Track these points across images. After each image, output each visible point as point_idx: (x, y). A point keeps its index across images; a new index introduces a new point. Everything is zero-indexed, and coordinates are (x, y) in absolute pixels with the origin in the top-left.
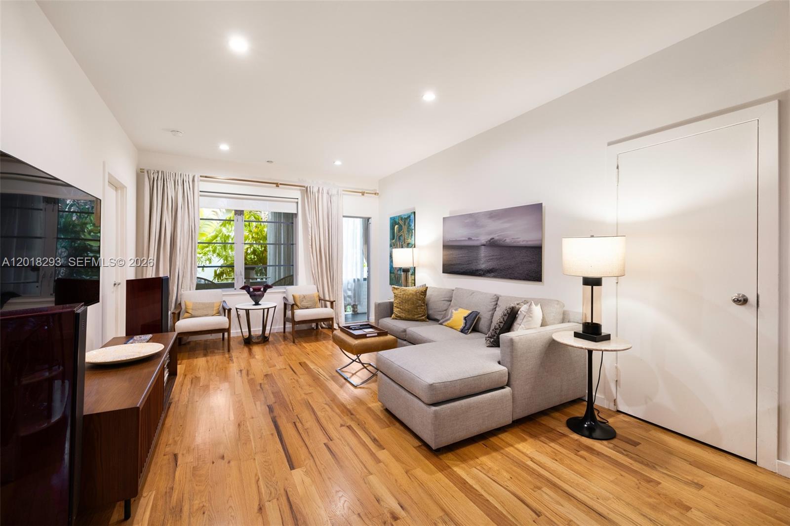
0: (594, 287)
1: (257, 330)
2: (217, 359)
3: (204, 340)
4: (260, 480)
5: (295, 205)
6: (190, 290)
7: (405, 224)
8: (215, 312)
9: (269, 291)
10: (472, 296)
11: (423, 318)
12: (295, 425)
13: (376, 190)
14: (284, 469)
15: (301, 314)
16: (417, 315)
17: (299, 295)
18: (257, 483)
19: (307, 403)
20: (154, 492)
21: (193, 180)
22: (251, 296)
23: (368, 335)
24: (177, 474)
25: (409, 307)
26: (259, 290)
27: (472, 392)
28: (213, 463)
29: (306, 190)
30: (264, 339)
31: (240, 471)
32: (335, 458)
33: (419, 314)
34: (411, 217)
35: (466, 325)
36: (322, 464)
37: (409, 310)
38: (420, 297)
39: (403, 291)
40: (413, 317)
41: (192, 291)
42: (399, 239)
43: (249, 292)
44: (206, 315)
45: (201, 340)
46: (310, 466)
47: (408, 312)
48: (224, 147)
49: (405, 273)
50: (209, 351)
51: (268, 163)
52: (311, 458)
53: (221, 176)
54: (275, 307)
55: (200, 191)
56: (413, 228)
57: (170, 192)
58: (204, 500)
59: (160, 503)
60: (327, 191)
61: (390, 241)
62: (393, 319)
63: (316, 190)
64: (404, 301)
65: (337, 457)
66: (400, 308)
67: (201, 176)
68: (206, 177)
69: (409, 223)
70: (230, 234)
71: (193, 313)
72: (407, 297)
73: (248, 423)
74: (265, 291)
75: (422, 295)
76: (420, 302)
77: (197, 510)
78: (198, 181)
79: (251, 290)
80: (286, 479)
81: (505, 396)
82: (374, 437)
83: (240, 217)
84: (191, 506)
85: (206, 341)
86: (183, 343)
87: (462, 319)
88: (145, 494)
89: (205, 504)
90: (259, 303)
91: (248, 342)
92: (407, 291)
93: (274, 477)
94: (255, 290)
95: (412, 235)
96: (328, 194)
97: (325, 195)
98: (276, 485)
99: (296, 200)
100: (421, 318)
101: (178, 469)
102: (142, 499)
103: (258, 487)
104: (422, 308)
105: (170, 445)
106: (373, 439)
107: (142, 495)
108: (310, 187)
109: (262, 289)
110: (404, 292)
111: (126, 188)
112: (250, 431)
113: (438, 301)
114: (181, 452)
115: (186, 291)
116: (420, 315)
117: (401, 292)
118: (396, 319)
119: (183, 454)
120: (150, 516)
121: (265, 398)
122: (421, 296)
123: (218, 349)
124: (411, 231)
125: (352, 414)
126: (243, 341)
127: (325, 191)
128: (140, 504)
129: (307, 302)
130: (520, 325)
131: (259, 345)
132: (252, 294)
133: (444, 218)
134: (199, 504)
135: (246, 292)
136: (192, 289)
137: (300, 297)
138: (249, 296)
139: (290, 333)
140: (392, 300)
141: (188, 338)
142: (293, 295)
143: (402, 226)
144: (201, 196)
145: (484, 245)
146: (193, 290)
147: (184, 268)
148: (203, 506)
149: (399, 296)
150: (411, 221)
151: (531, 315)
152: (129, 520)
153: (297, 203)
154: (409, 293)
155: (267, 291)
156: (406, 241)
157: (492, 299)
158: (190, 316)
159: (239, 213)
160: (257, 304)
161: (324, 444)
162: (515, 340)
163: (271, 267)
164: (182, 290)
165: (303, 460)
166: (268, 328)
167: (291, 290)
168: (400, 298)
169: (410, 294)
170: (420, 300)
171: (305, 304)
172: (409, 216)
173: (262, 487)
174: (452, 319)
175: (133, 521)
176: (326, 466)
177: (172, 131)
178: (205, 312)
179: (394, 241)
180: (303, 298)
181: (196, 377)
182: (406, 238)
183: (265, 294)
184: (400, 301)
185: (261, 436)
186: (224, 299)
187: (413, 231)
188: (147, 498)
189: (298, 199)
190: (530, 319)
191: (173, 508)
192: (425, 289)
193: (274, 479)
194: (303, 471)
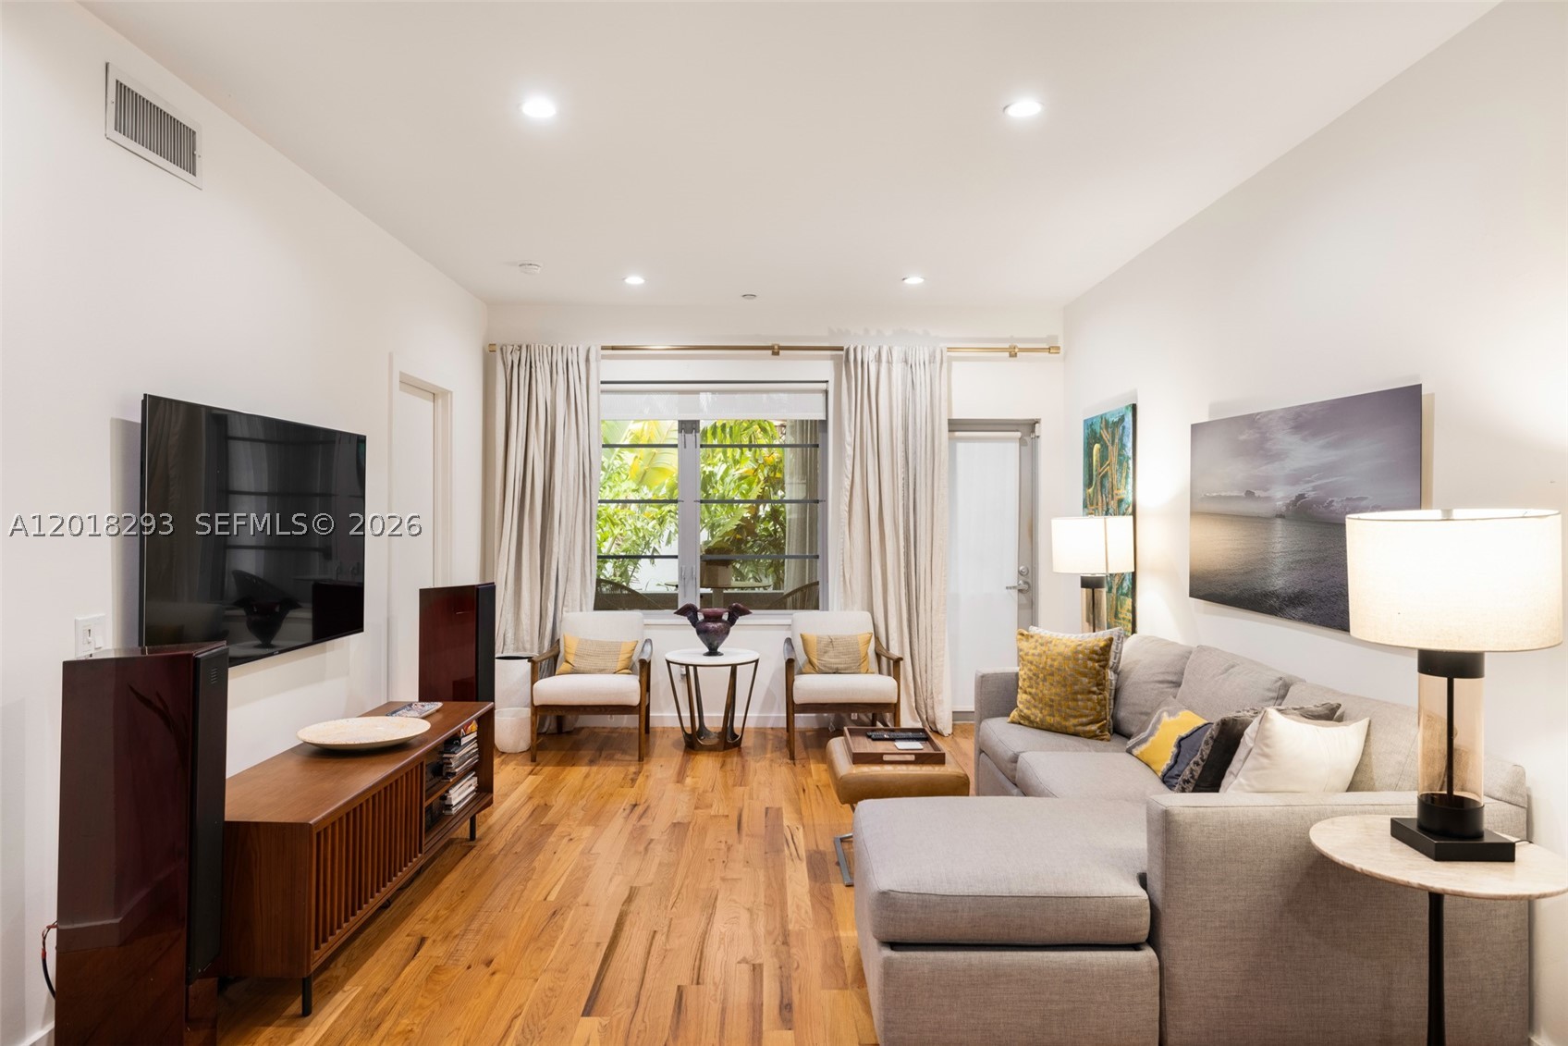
0: (1457, 681)
1: (713, 718)
2: (608, 774)
3: (611, 728)
4: (521, 1017)
5: (821, 397)
6: (581, 610)
7: (1113, 444)
8: (619, 665)
9: (741, 620)
10: (1225, 675)
11: (1094, 727)
12: (653, 937)
13: (1056, 338)
14: (572, 1011)
15: (811, 686)
16: (1075, 717)
17: (818, 637)
18: (512, 1021)
19: (713, 896)
20: (360, 988)
21: (587, 360)
22: (699, 632)
23: (886, 758)
24: (408, 969)
25: (1054, 690)
26: (717, 618)
27: (1016, 937)
28: (469, 967)
29: (842, 356)
30: (729, 741)
31: (500, 992)
32: (678, 1018)
33: (1081, 716)
34: (1126, 419)
35: (1176, 762)
36: (643, 1021)
37: (1052, 700)
38: (1086, 667)
39: (1042, 645)
40: (1064, 723)
41: (584, 613)
42: (1102, 486)
43: (694, 622)
44: (601, 671)
45: (604, 728)
46: (619, 1020)
47: (1051, 706)
48: (635, 280)
49: (1090, 590)
50: (604, 754)
51: (743, 299)
52: (633, 1005)
53: (659, 344)
54: (757, 661)
55: (602, 383)
56: (1130, 454)
57: (542, 391)
58: (416, 1022)
59: (359, 1006)
60: (902, 356)
61: (1084, 490)
62: (1013, 722)
63: (870, 355)
64: (1041, 676)
65: (682, 1016)
66: (1030, 694)
67: (603, 348)
68: (613, 348)
69: (1121, 439)
70: (716, 470)
71: (579, 664)
72: (1049, 662)
73: (572, 912)
74: (732, 621)
75: (1090, 659)
76: (1085, 680)
77: (400, 1033)
78: (597, 361)
79: (701, 617)
80: (562, 1029)
81: (1131, 971)
82: (790, 999)
83: (690, 437)
84: (396, 1023)
85: (614, 730)
86: (566, 729)
87: (1174, 741)
88: (345, 989)
89: (415, 1028)
90: (718, 650)
91: (693, 742)
92: (1051, 646)
93: (545, 1018)
94: (708, 618)
95: (1127, 477)
96: (906, 362)
97: (898, 368)
98: (540, 1033)
99: (823, 386)
100: (1088, 728)
101: (413, 963)
102: (340, 993)
103: (510, 1027)
104: (1089, 700)
105: (426, 920)
106: (786, 1001)
107: (343, 987)
108: (855, 350)
109: (725, 617)
110: (1043, 648)
111: (451, 393)
112: (565, 928)
113: (1145, 682)
114: (434, 937)
115: (572, 611)
116: (1084, 720)
117: (1035, 648)
118: (1020, 724)
119: (434, 941)
120: (335, 1022)
121: (639, 870)
122: (1090, 664)
123: (624, 752)
124: (1125, 464)
125: (785, 943)
126: (683, 739)
127: (897, 355)
128: (334, 999)
129: (836, 657)
130: (1236, 776)
131: (711, 753)
132: (703, 627)
133: (1194, 427)
134: (408, 1025)
135: (688, 622)
136: (584, 608)
137: (819, 642)
138: (694, 631)
139: (803, 733)
140: (1016, 669)
141: (576, 720)
142: (802, 636)
143: (1107, 447)
144: (603, 392)
145: (1281, 516)
146: (587, 611)
147: (569, 559)
148: (411, 1030)
149: (1030, 658)
150: (1126, 430)
151: (1266, 750)
152: (307, 1018)
153: (826, 392)
154: (1055, 652)
155: (738, 622)
156: (1115, 492)
157: (1269, 690)
158: (569, 670)
159: (688, 427)
160: (713, 652)
161: (679, 987)
162: (1180, 818)
163: (793, 560)
164: (565, 609)
165: (617, 1004)
166: (739, 714)
167: (805, 622)
168: (1031, 663)
169: (1060, 654)
170: (1085, 675)
171: (831, 659)
172: (1122, 419)
173: (516, 1028)
174: (1151, 739)
175: (311, 1021)
176: (648, 1027)
177: (520, 266)
178: (601, 664)
179: (1091, 490)
180: (827, 646)
181: (546, 805)
182: (1115, 482)
183: (732, 628)
184: (1031, 674)
185: (577, 944)
186: (649, 634)
187: (1131, 462)
188: (347, 994)
189: (827, 382)
190: (1265, 761)
191: (370, 1020)
192: (1102, 644)
193: (544, 1022)
194: (600, 1023)
